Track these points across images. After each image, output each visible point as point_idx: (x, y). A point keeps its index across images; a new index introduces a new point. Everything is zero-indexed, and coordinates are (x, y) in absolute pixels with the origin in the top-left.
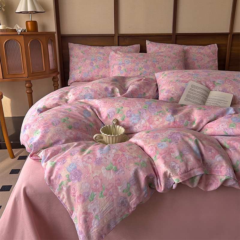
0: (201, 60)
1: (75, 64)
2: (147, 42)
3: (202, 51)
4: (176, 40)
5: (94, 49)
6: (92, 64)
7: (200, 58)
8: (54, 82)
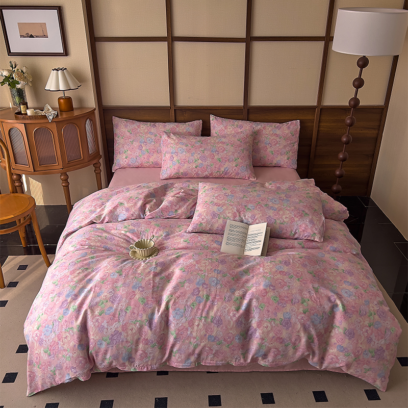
0: (275, 145)
1: (120, 146)
2: (212, 117)
3: (278, 132)
4: (248, 114)
5: (144, 127)
6: (140, 147)
7: (274, 142)
8: (95, 168)
